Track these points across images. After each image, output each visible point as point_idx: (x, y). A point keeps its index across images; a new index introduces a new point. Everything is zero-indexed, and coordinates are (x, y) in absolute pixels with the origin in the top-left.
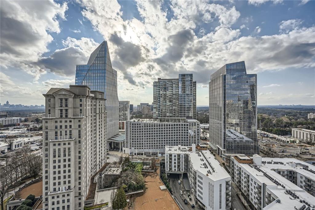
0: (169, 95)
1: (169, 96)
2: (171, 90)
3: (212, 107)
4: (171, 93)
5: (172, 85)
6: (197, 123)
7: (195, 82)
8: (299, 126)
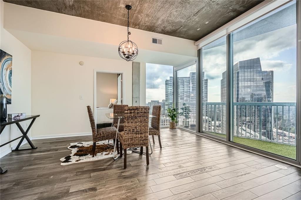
1: (181, 94)
2: (183, 88)
4: (183, 90)
5: (184, 83)
6: (209, 120)
7: (207, 80)
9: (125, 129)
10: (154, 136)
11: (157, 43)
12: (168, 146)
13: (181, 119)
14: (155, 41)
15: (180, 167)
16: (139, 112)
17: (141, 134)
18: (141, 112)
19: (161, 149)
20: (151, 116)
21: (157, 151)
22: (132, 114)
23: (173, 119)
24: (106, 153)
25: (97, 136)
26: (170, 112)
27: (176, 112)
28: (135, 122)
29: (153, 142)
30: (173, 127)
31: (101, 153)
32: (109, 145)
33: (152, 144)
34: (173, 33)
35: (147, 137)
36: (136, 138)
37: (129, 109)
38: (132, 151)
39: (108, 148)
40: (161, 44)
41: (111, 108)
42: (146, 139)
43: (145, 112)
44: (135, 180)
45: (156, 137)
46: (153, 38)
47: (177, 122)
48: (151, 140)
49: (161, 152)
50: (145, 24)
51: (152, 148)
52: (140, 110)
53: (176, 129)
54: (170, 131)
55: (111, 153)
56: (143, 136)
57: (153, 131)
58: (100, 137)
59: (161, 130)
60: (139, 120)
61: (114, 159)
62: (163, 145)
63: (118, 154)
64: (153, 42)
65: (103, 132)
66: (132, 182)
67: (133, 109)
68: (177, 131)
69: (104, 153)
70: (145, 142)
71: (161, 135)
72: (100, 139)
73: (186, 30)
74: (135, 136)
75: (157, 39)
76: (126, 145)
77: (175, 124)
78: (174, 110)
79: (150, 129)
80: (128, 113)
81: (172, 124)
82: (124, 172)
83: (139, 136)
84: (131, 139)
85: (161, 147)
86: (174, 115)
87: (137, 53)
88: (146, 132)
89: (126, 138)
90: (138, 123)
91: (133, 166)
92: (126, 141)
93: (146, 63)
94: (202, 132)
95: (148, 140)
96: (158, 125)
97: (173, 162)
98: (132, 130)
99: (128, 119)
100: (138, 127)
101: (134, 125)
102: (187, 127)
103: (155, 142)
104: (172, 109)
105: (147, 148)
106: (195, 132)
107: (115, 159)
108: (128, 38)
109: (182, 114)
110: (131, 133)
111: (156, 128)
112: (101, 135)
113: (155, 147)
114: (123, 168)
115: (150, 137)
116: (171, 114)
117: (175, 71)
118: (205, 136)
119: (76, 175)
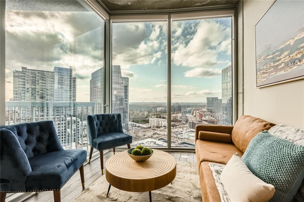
5: (45, 78)
6: (78, 121)
7: (75, 78)
8: (153, 116)
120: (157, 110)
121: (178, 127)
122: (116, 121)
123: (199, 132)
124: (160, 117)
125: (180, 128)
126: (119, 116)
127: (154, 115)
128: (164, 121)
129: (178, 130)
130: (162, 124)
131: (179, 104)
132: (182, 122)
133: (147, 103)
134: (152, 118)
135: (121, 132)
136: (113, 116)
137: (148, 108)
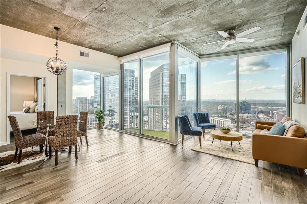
0: (112, 89)
1: (112, 91)
2: (114, 85)
3: (152, 101)
4: (114, 87)
5: (115, 79)
7: (137, 78)
8: (213, 115)
9: (56, 134)
10: (82, 137)
11: (84, 56)
12: (95, 144)
13: (107, 120)
14: (82, 54)
15: (102, 156)
16: (69, 120)
17: (70, 136)
18: (71, 120)
19: (88, 147)
20: (79, 121)
21: (84, 149)
22: (63, 122)
23: (100, 120)
24: (33, 158)
25: (23, 144)
26: (97, 114)
27: (103, 114)
28: (65, 128)
29: (80, 143)
30: (100, 128)
31: (27, 159)
32: (33, 151)
33: (80, 144)
34: (100, 49)
35: (76, 138)
36: (66, 140)
37: (60, 118)
38: (60, 152)
39: (34, 154)
40: (89, 57)
41: (27, 112)
42: (75, 140)
43: (74, 120)
44: (67, 170)
45: (83, 138)
46: (81, 51)
47: (103, 123)
48: (79, 141)
49: (87, 149)
50: (73, 40)
51: (80, 147)
52: (70, 118)
53: (102, 129)
54: (97, 131)
55: (38, 158)
56: (72, 138)
57: (80, 133)
58: (27, 144)
59: (88, 131)
60: (69, 126)
61: (43, 161)
62: (90, 144)
63: (46, 157)
64: (80, 55)
65: (29, 139)
66: (64, 172)
67: (64, 118)
68: (103, 130)
69: (30, 159)
70: (74, 143)
71: (87, 136)
72: (26, 146)
73: (110, 50)
74: (65, 138)
75: (85, 52)
76: (57, 146)
77: (102, 124)
78: (101, 112)
79: (79, 132)
80: (59, 121)
81: (99, 125)
82: (56, 168)
83: (69, 138)
84: (61, 141)
85: (88, 145)
86: (101, 116)
87: (66, 68)
88: (75, 135)
89: (57, 141)
90: (68, 129)
91: (63, 163)
92: (57, 143)
93: (73, 70)
94: (124, 130)
95: (76, 140)
96: (85, 128)
97: (97, 154)
98: (62, 135)
99: (59, 126)
100: (68, 131)
101: (64, 130)
102: (112, 126)
103: (82, 142)
104: (99, 111)
105: (76, 147)
106: (119, 130)
107: (45, 160)
108: (57, 55)
109: (108, 115)
110: (61, 137)
111: (83, 130)
112: (27, 142)
113: (83, 146)
114: (55, 165)
115: (78, 138)
116: (98, 116)
117: (102, 77)
118: (126, 132)
119: (6, 179)
120: (218, 108)
121: (246, 129)
122: (206, 116)
123: (258, 125)
124: (222, 117)
125: (249, 130)
126: (207, 114)
127: (215, 113)
128: (227, 121)
129: (246, 132)
130: (224, 124)
131: (248, 102)
132: (251, 124)
133: (206, 100)
134: (212, 116)
135: (209, 122)
136: (204, 114)
137: (208, 106)
